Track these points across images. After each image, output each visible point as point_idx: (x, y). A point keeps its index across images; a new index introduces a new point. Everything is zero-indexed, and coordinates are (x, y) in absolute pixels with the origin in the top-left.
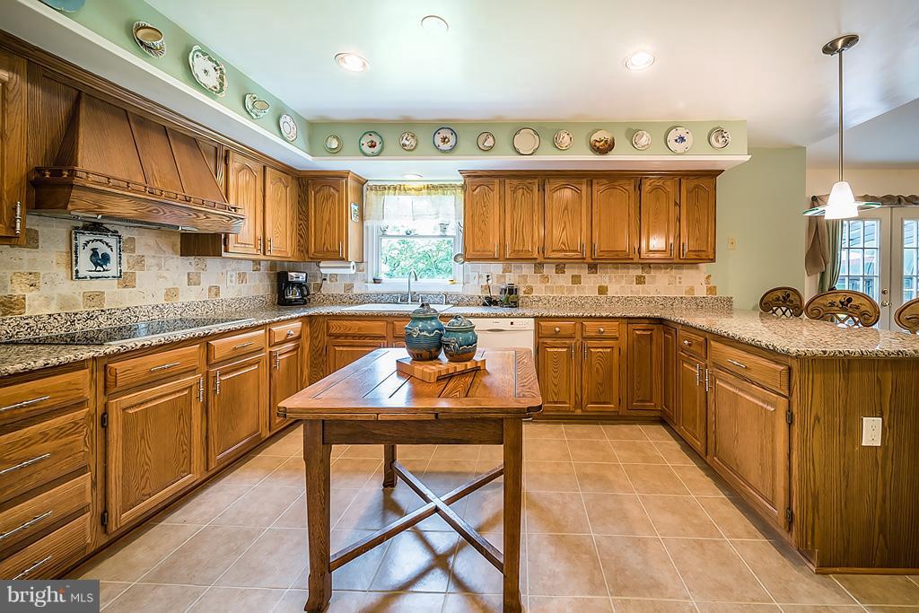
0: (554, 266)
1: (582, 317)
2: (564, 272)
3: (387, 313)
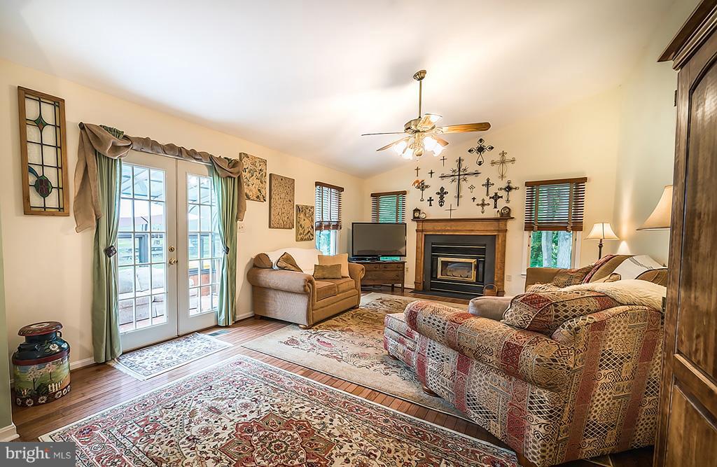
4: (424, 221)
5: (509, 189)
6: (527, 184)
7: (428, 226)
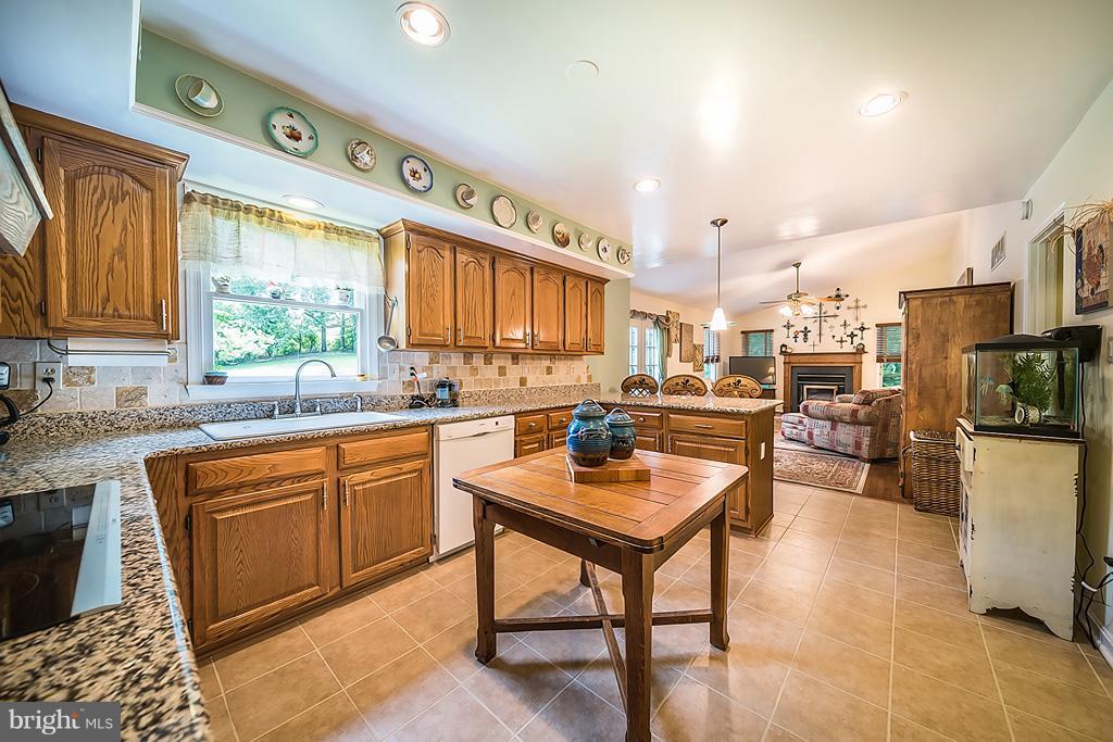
0: (510, 356)
1: (547, 409)
2: (491, 363)
3: (331, 432)
4: (791, 354)
5: (862, 329)
6: (877, 326)
7: (793, 359)
